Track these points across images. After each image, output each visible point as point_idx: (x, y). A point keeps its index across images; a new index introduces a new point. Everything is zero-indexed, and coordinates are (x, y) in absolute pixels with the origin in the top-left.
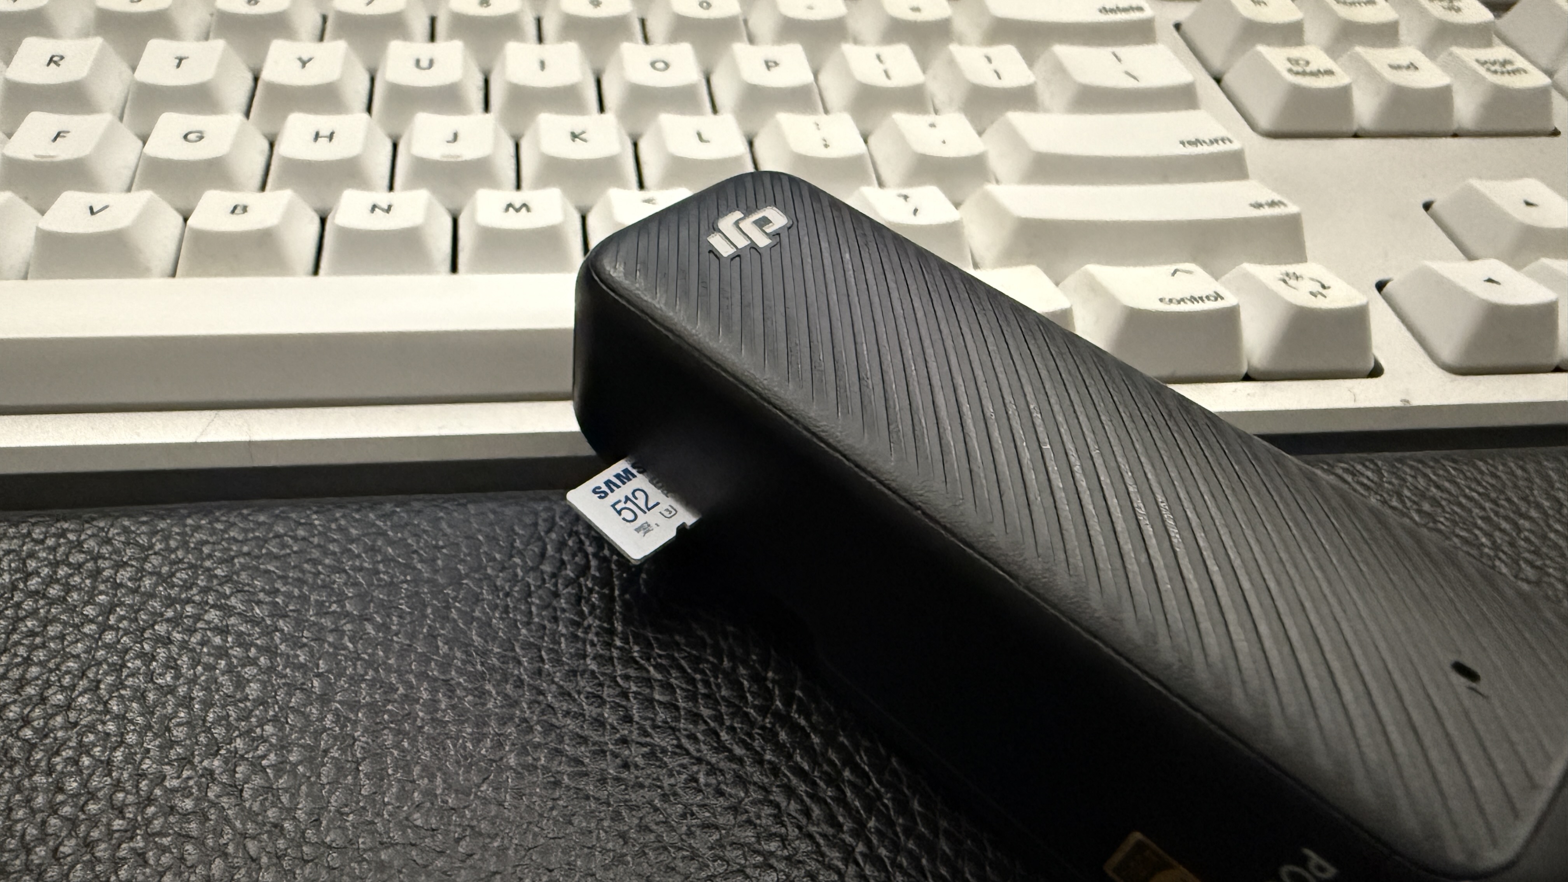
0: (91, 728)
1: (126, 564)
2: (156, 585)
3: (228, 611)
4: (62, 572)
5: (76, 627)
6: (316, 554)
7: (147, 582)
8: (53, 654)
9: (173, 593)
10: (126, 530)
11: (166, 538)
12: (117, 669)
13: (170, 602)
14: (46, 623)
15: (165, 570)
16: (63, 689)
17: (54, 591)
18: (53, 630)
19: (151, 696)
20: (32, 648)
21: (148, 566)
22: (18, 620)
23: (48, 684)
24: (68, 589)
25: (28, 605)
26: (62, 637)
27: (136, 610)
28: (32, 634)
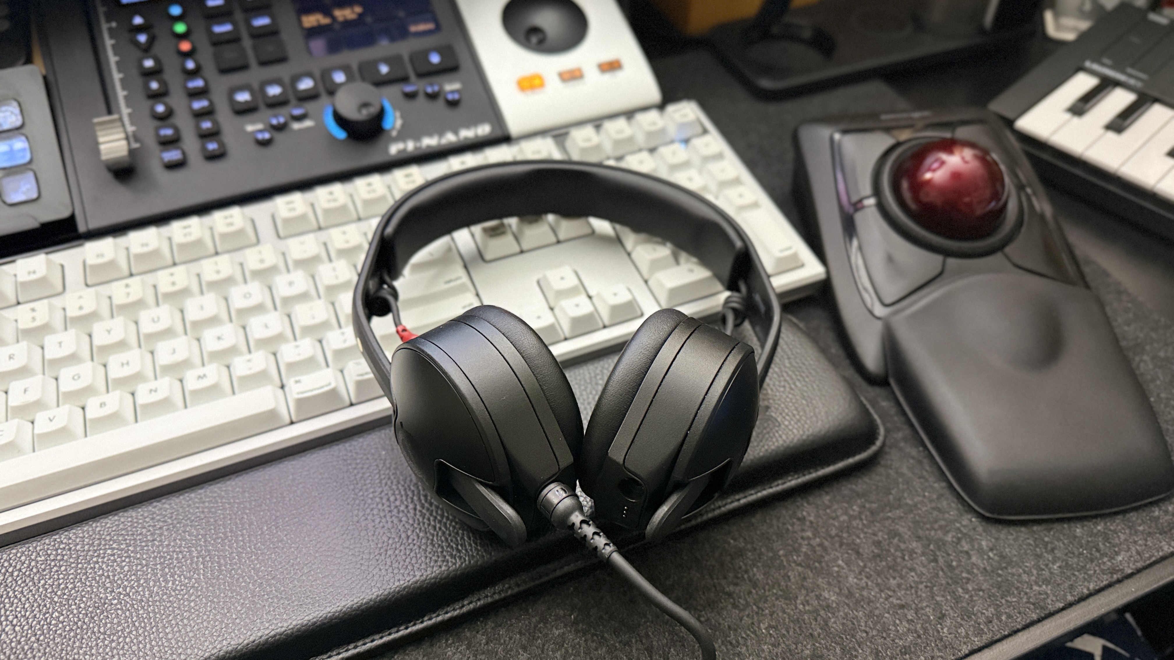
0: (83, 591)
1: (78, 544)
2: (89, 547)
3: (113, 549)
4: (59, 551)
5: (70, 566)
6: (135, 525)
7: (86, 547)
8: (65, 575)
9: (95, 548)
10: (75, 534)
11: (88, 533)
13: (95, 551)
15: (91, 542)
16: (72, 583)
17: (59, 558)
20: (58, 575)
21: (85, 543)
22: (51, 569)
23: (67, 583)
24: (63, 556)
25: (53, 564)
26: (66, 570)
27: (85, 556)
28: (57, 571)
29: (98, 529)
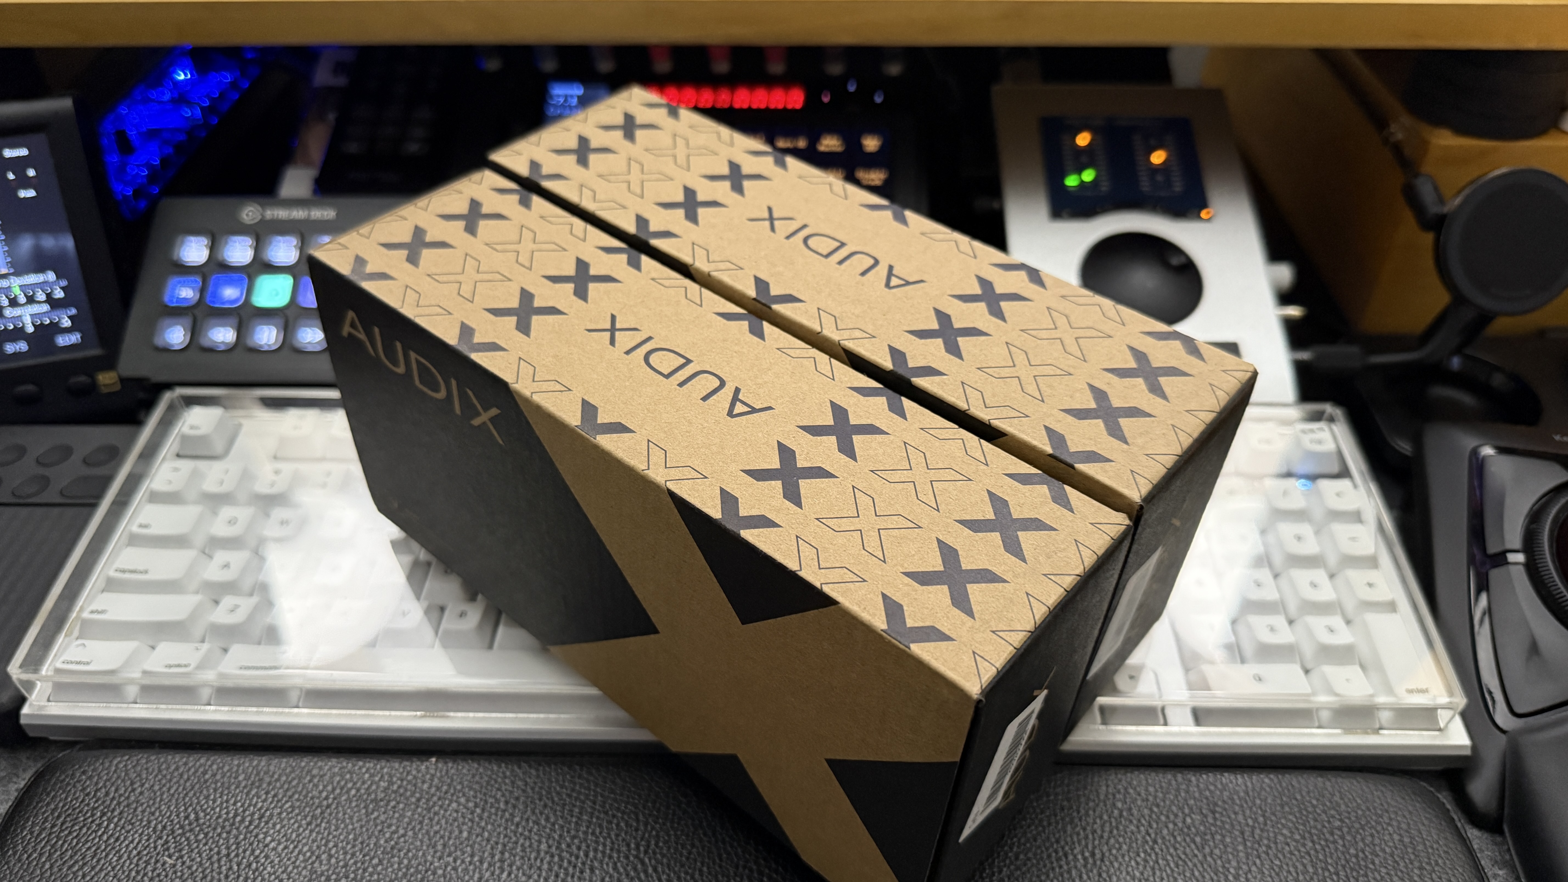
0: (412, 843)
3: (459, 804)
4: (405, 783)
6: (493, 782)
7: (433, 790)
9: (442, 795)
11: (441, 771)
12: (421, 823)
13: (439, 799)
14: (398, 803)
18: (401, 806)
19: (432, 834)
20: (394, 812)
22: (389, 801)
23: (399, 826)
24: (406, 790)
25: (393, 796)
27: (428, 800)
28: (394, 807)
29: (453, 771)
